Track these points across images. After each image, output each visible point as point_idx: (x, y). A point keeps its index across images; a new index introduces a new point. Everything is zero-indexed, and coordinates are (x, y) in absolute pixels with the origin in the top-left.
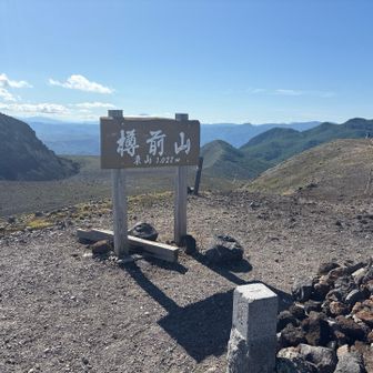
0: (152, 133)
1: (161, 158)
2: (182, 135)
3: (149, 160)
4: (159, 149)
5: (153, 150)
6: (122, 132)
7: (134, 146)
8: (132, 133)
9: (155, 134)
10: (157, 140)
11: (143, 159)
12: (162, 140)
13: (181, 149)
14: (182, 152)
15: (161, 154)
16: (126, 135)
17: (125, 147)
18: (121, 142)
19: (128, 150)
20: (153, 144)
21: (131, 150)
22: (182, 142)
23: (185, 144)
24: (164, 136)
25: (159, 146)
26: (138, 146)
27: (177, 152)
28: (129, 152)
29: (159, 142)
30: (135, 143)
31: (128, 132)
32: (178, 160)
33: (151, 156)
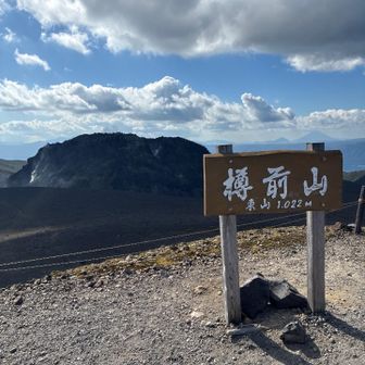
0: (270, 170)
1: (283, 201)
2: (315, 170)
3: (266, 205)
4: (280, 190)
5: (272, 192)
6: (230, 171)
7: (246, 187)
8: (243, 172)
9: (275, 172)
10: (277, 179)
11: (258, 203)
12: (285, 179)
13: (313, 188)
14: (316, 195)
15: (283, 196)
16: (234, 175)
17: (233, 189)
18: (228, 183)
19: (238, 193)
20: (272, 184)
21: (242, 193)
22: (315, 180)
23: (319, 182)
24: (288, 173)
25: (280, 186)
26: (251, 188)
27: (307, 194)
28: (239, 195)
29: (280, 182)
30: (247, 184)
31: (237, 171)
32: (308, 204)
33: (269, 199)
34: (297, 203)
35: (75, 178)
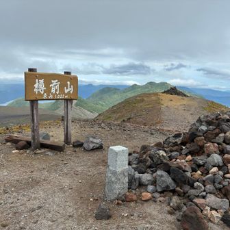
0: (53, 81)
1: (57, 95)
2: (69, 83)
3: (51, 97)
4: (56, 90)
5: (53, 91)
6: (37, 80)
7: (43, 88)
8: (42, 81)
9: (55, 82)
10: (55, 85)
11: (48, 95)
12: (58, 85)
13: (68, 90)
15: (57, 93)
16: (39, 82)
17: (38, 89)
18: (36, 86)
19: (40, 90)
20: (53, 87)
21: (42, 90)
22: (69, 86)
23: (70, 88)
24: (59, 83)
25: (56, 88)
26: (45, 88)
27: (66, 92)
28: (40, 92)
32: (66, 97)
33: (52, 94)
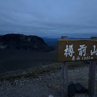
0: (81, 46)
2: (94, 46)
3: (78, 58)
4: (83, 53)
5: (81, 54)
6: (67, 46)
7: (72, 52)
8: (71, 46)
9: (82, 46)
10: (82, 49)
11: (76, 58)
12: (85, 49)
13: (94, 53)
14: (94, 55)
15: (84, 55)
16: (68, 47)
17: (68, 53)
18: (66, 50)
19: (69, 54)
20: (81, 51)
21: (71, 54)
22: (94, 50)
23: (96, 51)
24: (86, 47)
25: (83, 52)
26: (74, 52)
27: (92, 55)
28: (70, 55)
29: (83, 50)
30: (72, 51)
31: (69, 46)
32: (92, 58)
33: (80, 56)
34: (88, 58)
35: (5, 46)
